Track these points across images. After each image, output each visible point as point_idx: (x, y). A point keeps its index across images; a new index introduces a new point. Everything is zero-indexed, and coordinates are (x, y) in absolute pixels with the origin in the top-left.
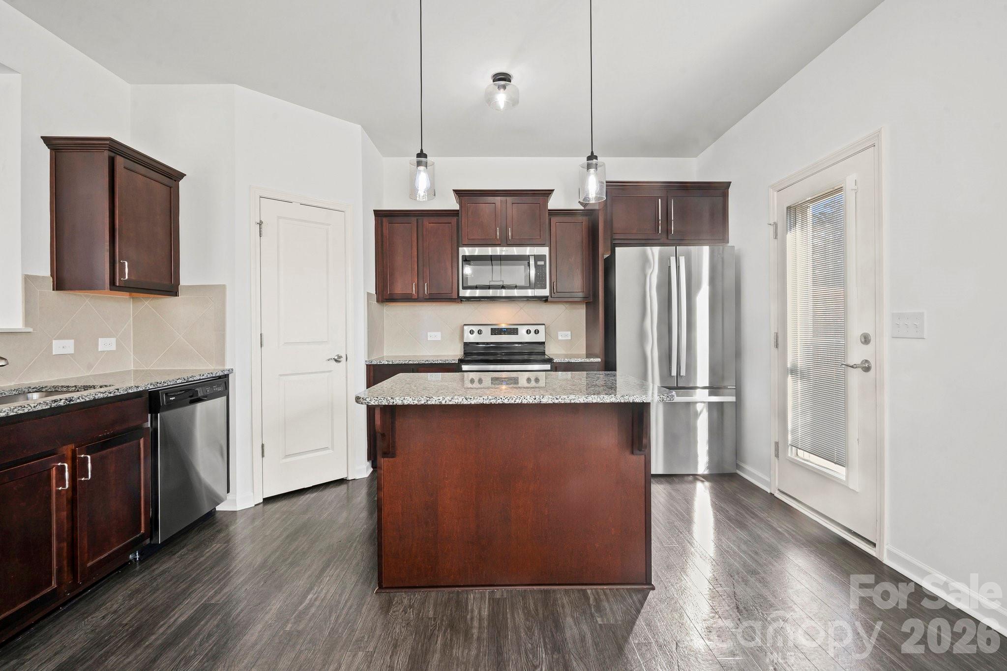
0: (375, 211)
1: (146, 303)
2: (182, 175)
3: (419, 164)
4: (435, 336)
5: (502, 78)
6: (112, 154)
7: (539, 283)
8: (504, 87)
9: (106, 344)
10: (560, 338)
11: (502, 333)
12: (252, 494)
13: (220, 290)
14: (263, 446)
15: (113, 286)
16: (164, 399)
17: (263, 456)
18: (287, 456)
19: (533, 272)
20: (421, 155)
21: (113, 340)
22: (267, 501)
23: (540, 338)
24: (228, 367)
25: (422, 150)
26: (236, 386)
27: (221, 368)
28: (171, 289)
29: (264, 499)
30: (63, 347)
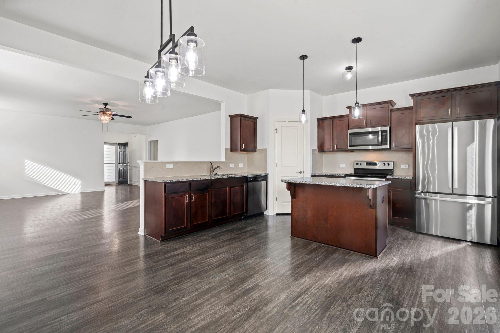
0: (317, 119)
1: (250, 154)
2: (257, 118)
3: (302, 113)
4: (342, 165)
5: (349, 68)
6: (241, 117)
7: (384, 142)
8: (350, 71)
9: (241, 165)
10: (402, 167)
11: (371, 165)
12: (273, 211)
13: (266, 149)
14: (276, 197)
15: (241, 150)
16: (249, 179)
17: (276, 201)
18: (283, 202)
19: (380, 138)
20: (303, 111)
21: (242, 164)
22: (278, 214)
23: (390, 167)
24: (267, 173)
25: (303, 109)
26: (270, 178)
27: (265, 173)
28: (254, 150)
29: (277, 214)
30: (232, 165)
